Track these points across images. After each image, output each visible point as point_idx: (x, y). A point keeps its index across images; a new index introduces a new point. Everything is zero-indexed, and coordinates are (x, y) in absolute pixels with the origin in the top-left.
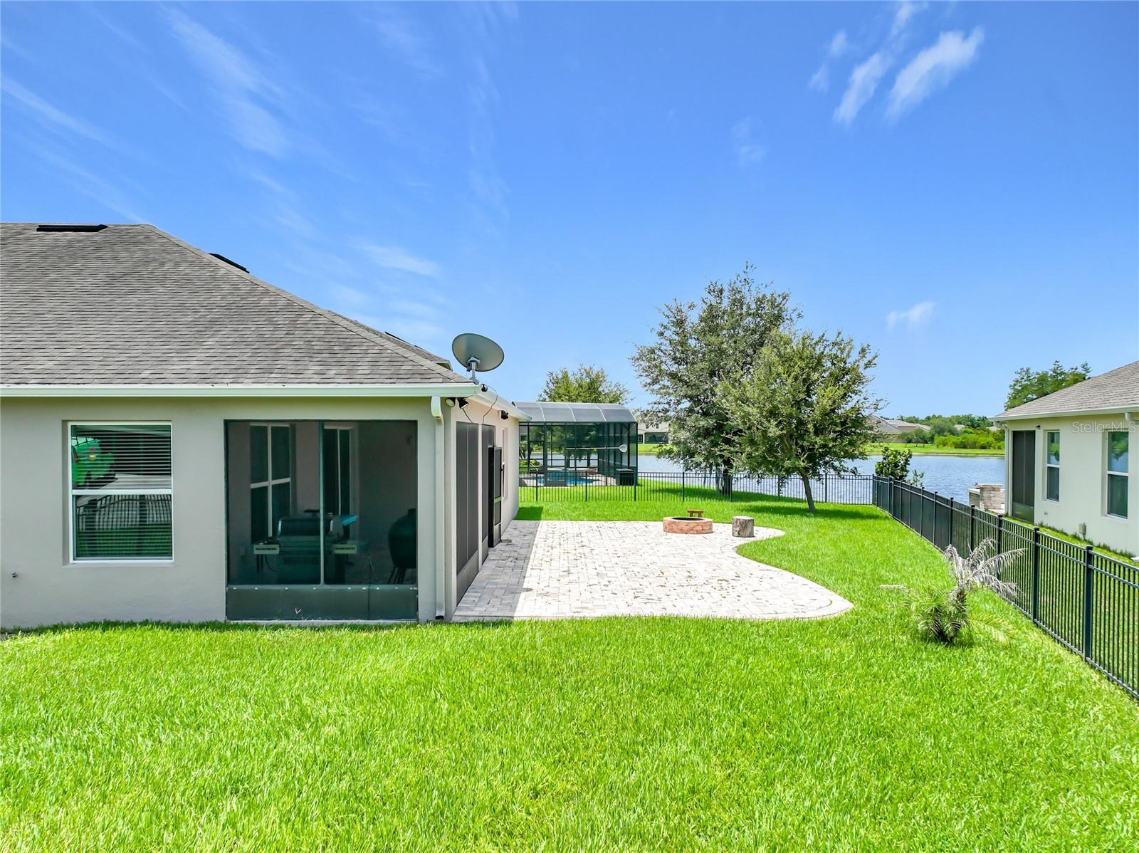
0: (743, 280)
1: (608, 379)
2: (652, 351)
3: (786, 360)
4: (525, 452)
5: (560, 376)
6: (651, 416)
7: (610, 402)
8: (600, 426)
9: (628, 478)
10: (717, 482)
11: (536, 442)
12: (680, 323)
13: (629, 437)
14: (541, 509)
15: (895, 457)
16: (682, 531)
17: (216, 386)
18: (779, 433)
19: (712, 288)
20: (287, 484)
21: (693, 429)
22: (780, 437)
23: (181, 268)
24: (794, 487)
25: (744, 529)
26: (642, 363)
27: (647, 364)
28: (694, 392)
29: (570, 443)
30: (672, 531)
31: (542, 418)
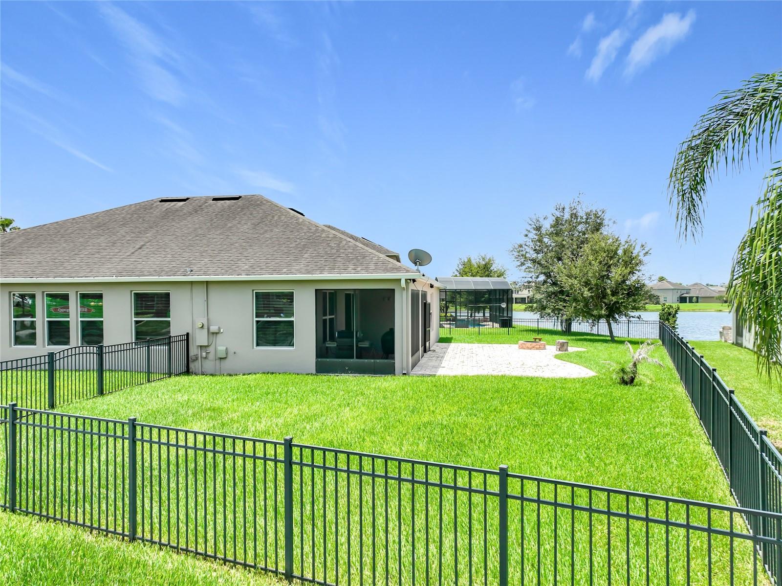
0: (577, 202)
1: (496, 262)
2: (521, 246)
3: (595, 252)
4: (444, 309)
5: (466, 261)
7: (498, 277)
8: (490, 292)
9: (507, 323)
10: (562, 325)
11: (450, 302)
12: (538, 229)
13: (507, 298)
14: (452, 338)
15: (669, 309)
16: (528, 348)
17: (314, 275)
18: (590, 294)
19: (558, 207)
20: (333, 318)
21: (545, 293)
22: (592, 297)
23: (282, 219)
24: (602, 328)
25: (563, 347)
26: (514, 253)
27: (517, 254)
28: (546, 271)
29: (471, 302)
30: (523, 348)
31: (454, 287)
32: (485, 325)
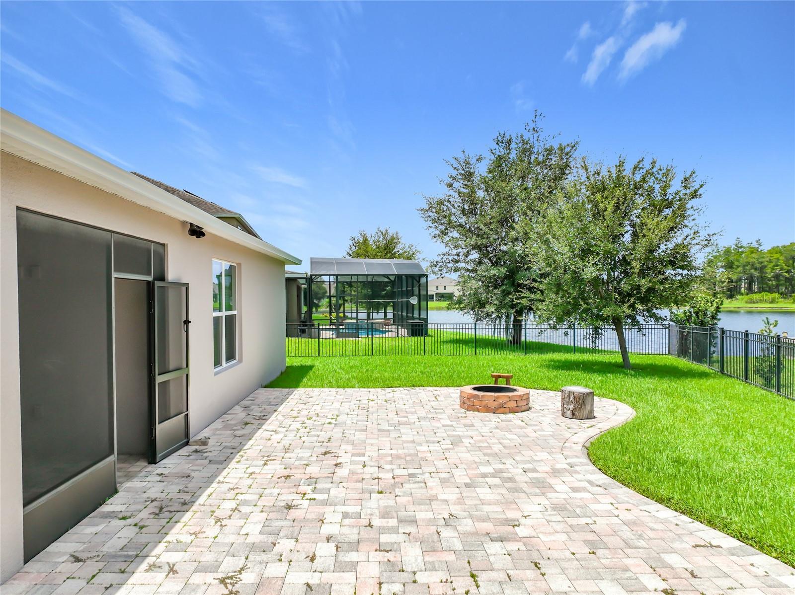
0: (531, 130)
2: (441, 203)
5: (361, 240)
6: (440, 267)
9: (419, 329)
10: (507, 332)
12: (469, 176)
13: (420, 290)
16: (488, 409)
19: (500, 139)
21: (484, 279)
25: (581, 407)
26: (431, 214)
27: (437, 215)
30: (473, 409)
31: (335, 271)
32: (386, 332)
